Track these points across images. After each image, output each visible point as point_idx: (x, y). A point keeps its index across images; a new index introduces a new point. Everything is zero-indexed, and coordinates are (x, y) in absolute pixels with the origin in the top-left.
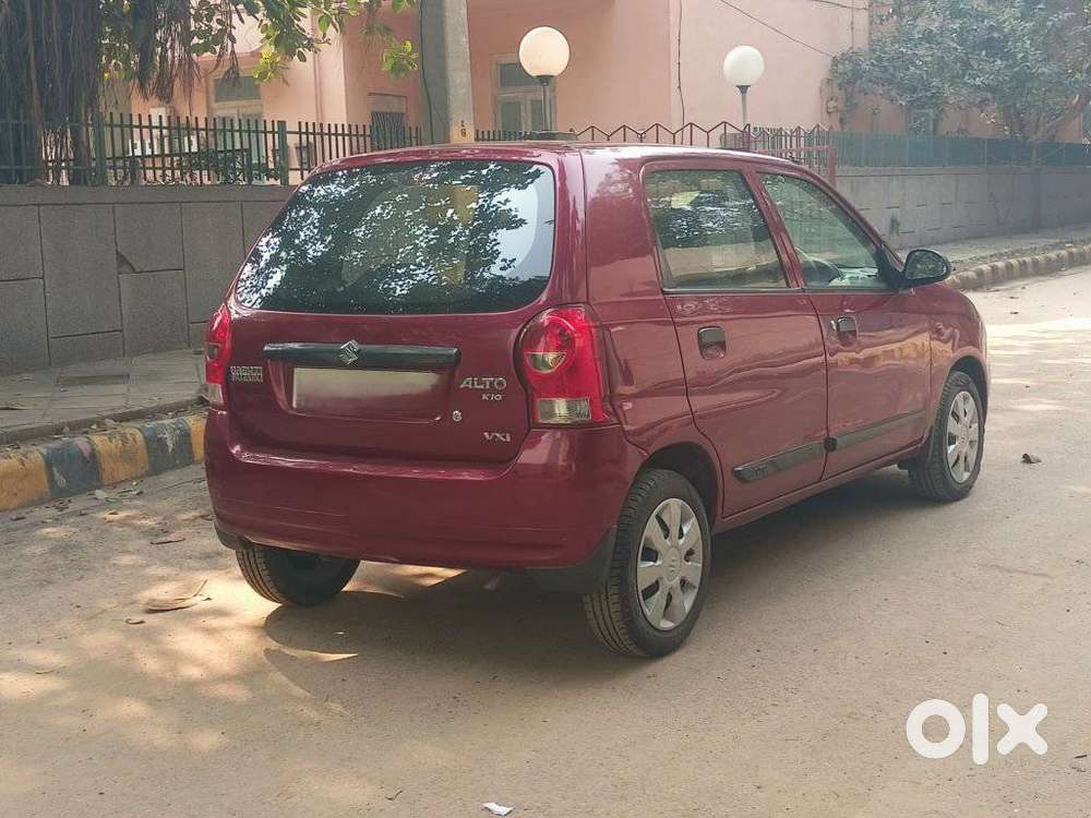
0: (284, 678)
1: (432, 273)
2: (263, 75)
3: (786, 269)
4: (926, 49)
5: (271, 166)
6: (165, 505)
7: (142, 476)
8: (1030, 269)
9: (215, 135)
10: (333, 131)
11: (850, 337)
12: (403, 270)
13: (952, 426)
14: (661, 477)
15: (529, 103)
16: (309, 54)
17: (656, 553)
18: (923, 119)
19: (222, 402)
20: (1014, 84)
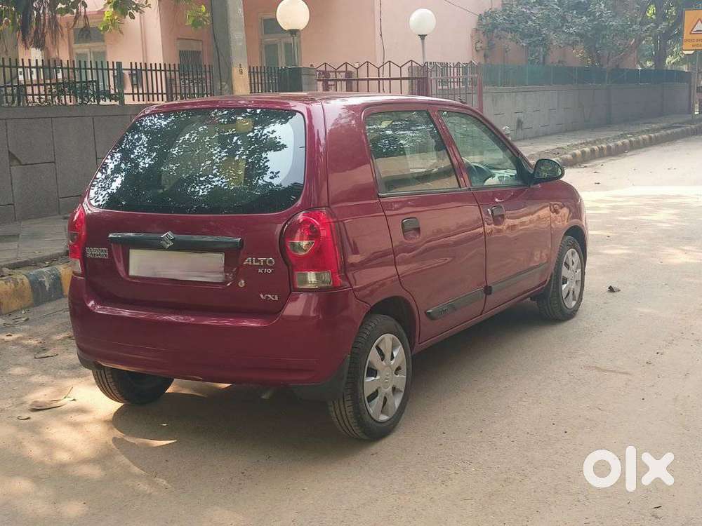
0: (127, 460)
1: (224, 180)
2: (106, 28)
3: (456, 169)
4: (539, 9)
5: (113, 92)
6: (43, 329)
7: (28, 307)
8: (605, 152)
9: (74, 72)
10: (154, 68)
11: (500, 218)
12: (203, 179)
13: (565, 272)
14: (379, 319)
15: (283, 45)
16: (136, 14)
17: (376, 371)
18: (537, 54)
19: (81, 271)
20: (594, 32)
